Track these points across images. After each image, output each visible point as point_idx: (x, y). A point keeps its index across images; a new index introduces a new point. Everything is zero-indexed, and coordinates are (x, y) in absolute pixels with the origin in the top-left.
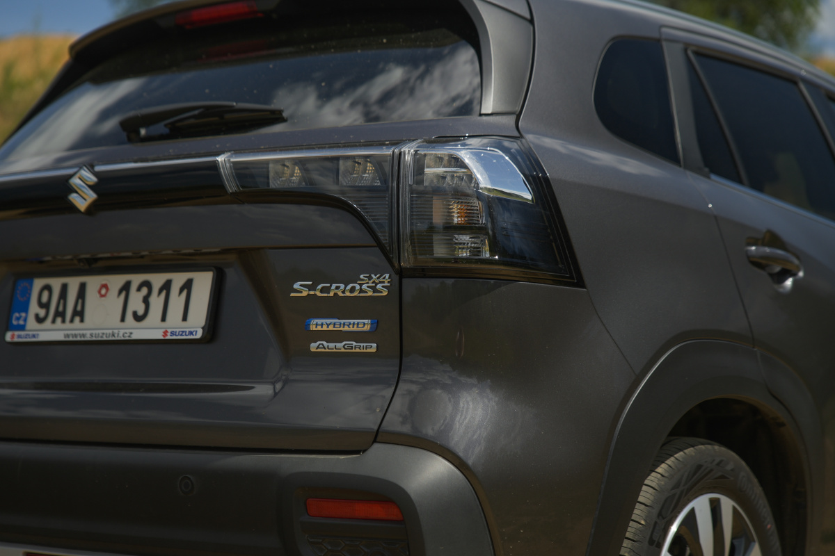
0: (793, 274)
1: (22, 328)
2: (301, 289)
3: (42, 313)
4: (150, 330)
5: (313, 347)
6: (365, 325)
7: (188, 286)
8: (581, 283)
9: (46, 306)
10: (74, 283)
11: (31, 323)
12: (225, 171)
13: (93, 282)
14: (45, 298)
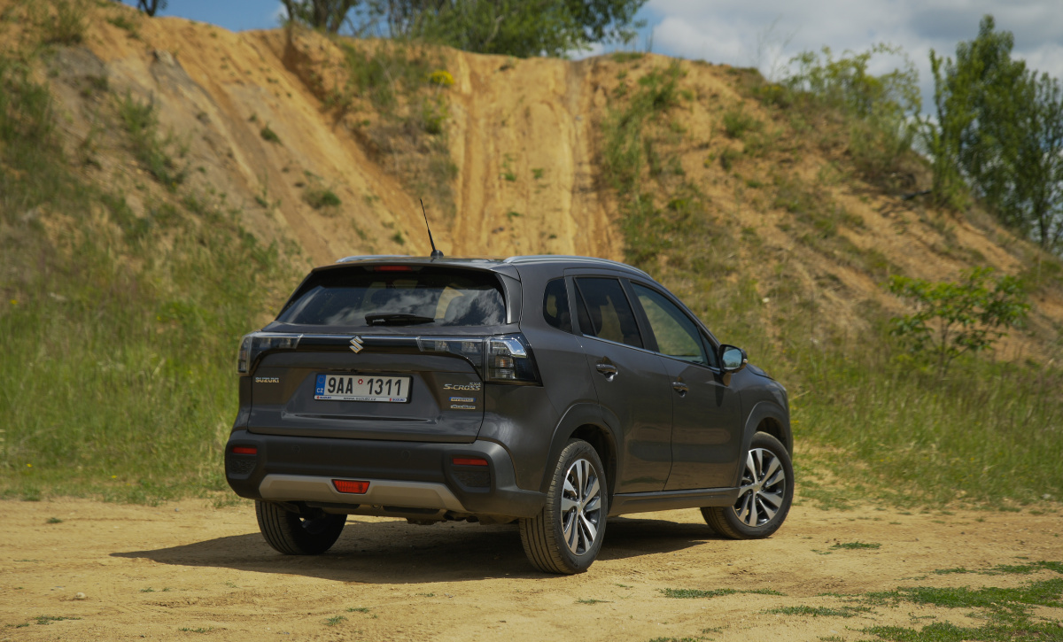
0: (613, 373)
1: (322, 394)
2: (447, 387)
3: (332, 389)
4: (384, 398)
5: (452, 407)
6: (472, 400)
7: (399, 382)
8: (542, 386)
9: (334, 386)
10: (346, 379)
11: (326, 392)
12: (419, 345)
13: (355, 379)
14: (332, 382)
